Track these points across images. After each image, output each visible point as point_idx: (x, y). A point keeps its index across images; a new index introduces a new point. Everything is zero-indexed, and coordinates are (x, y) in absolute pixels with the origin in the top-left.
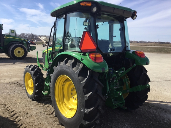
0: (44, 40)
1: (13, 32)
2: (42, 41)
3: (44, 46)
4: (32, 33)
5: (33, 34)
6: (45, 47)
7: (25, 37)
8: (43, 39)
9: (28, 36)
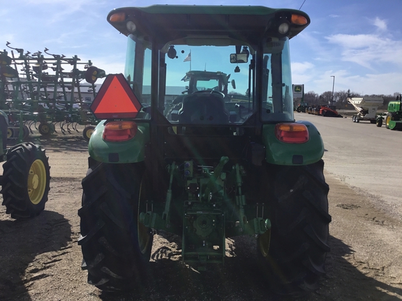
0: (357, 105)
1: (298, 91)
2: (354, 108)
3: (355, 122)
4: (349, 91)
5: (351, 92)
6: (358, 122)
7: (332, 101)
8: (357, 102)
9: (338, 98)
